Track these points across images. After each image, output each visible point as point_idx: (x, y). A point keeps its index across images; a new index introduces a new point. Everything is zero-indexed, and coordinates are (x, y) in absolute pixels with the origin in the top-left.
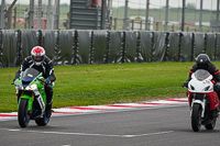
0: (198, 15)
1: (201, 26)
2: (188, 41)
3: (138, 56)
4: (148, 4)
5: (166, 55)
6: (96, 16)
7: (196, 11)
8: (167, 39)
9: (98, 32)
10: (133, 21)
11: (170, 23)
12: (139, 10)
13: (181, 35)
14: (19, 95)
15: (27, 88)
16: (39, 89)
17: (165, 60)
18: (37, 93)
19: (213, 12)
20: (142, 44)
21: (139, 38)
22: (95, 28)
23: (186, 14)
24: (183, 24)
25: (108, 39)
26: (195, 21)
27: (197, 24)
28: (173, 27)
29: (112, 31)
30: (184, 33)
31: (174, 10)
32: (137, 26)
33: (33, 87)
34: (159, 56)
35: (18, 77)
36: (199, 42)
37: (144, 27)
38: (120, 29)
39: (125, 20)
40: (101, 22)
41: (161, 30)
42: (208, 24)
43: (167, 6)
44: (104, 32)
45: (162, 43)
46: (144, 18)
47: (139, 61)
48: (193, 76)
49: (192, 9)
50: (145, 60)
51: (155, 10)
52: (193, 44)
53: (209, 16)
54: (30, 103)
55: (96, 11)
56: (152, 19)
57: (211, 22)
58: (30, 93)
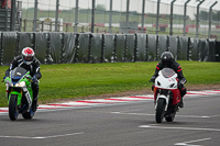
0: (108, 16)
1: (111, 27)
2: (98, 43)
3: (47, 57)
4: (58, 6)
5: (76, 56)
6: (5, 18)
7: (106, 12)
8: (77, 41)
9: (8, 34)
10: (42, 23)
11: (80, 25)
12: (49, 11)
13: (91, 36)
14: (9, 91)
15: (17, 85)
16: (27, 86)
17: (75, 61)
18: (25, 90)
19: (123, 13)
20: (52, 45)
21: (49, 39)
22: (5, 29)
23: (95, 15)
24: (93, 26)
25: (18, 41)
26: (105, 22)
27: (107, 25)
28: (83, 28)
29: (22, 32)
30: (94, 34)
31: (83, 11)
32: (46, 27)
33: (22, 84)
34: (69, 57)
35: (7, 75)
36: (109, 43)
37: (53, 28)
38: (29, 30)
39: (35, 21)
40: (11, 23)
41: (71, 32)
42: (118, 25)
43: (77, 7)
44: (14, 34)
45: (72, 44)
46: (54, 20)
47: (49, 62)
48: (160, 73)
49: (102, 11)
50: (55, 62)
51: (65, 11)
52: (103, 45)
53: (118, 17)
54: (19, 99)
55: (5, 12)
56: (61, 20)
57: (121, 23)
58: (19, 89)
